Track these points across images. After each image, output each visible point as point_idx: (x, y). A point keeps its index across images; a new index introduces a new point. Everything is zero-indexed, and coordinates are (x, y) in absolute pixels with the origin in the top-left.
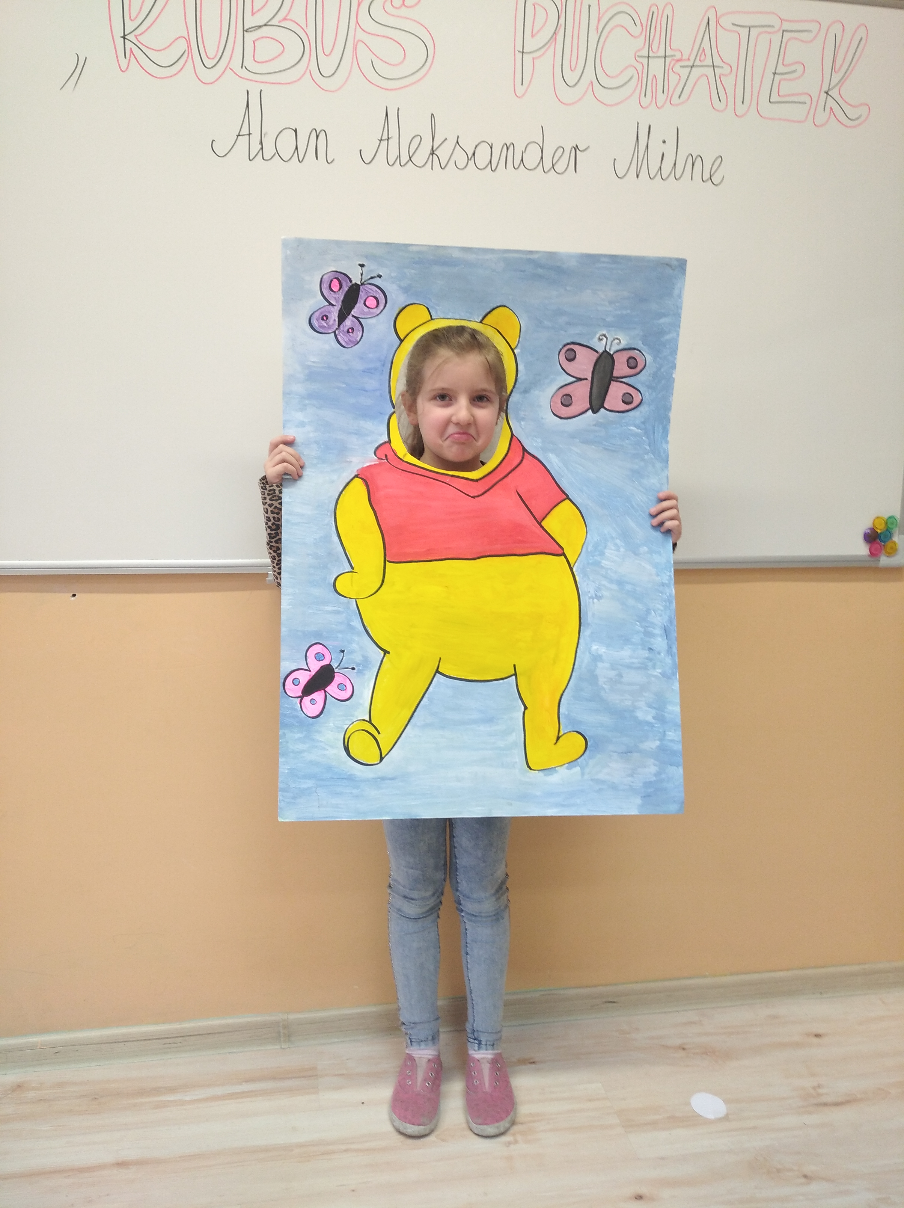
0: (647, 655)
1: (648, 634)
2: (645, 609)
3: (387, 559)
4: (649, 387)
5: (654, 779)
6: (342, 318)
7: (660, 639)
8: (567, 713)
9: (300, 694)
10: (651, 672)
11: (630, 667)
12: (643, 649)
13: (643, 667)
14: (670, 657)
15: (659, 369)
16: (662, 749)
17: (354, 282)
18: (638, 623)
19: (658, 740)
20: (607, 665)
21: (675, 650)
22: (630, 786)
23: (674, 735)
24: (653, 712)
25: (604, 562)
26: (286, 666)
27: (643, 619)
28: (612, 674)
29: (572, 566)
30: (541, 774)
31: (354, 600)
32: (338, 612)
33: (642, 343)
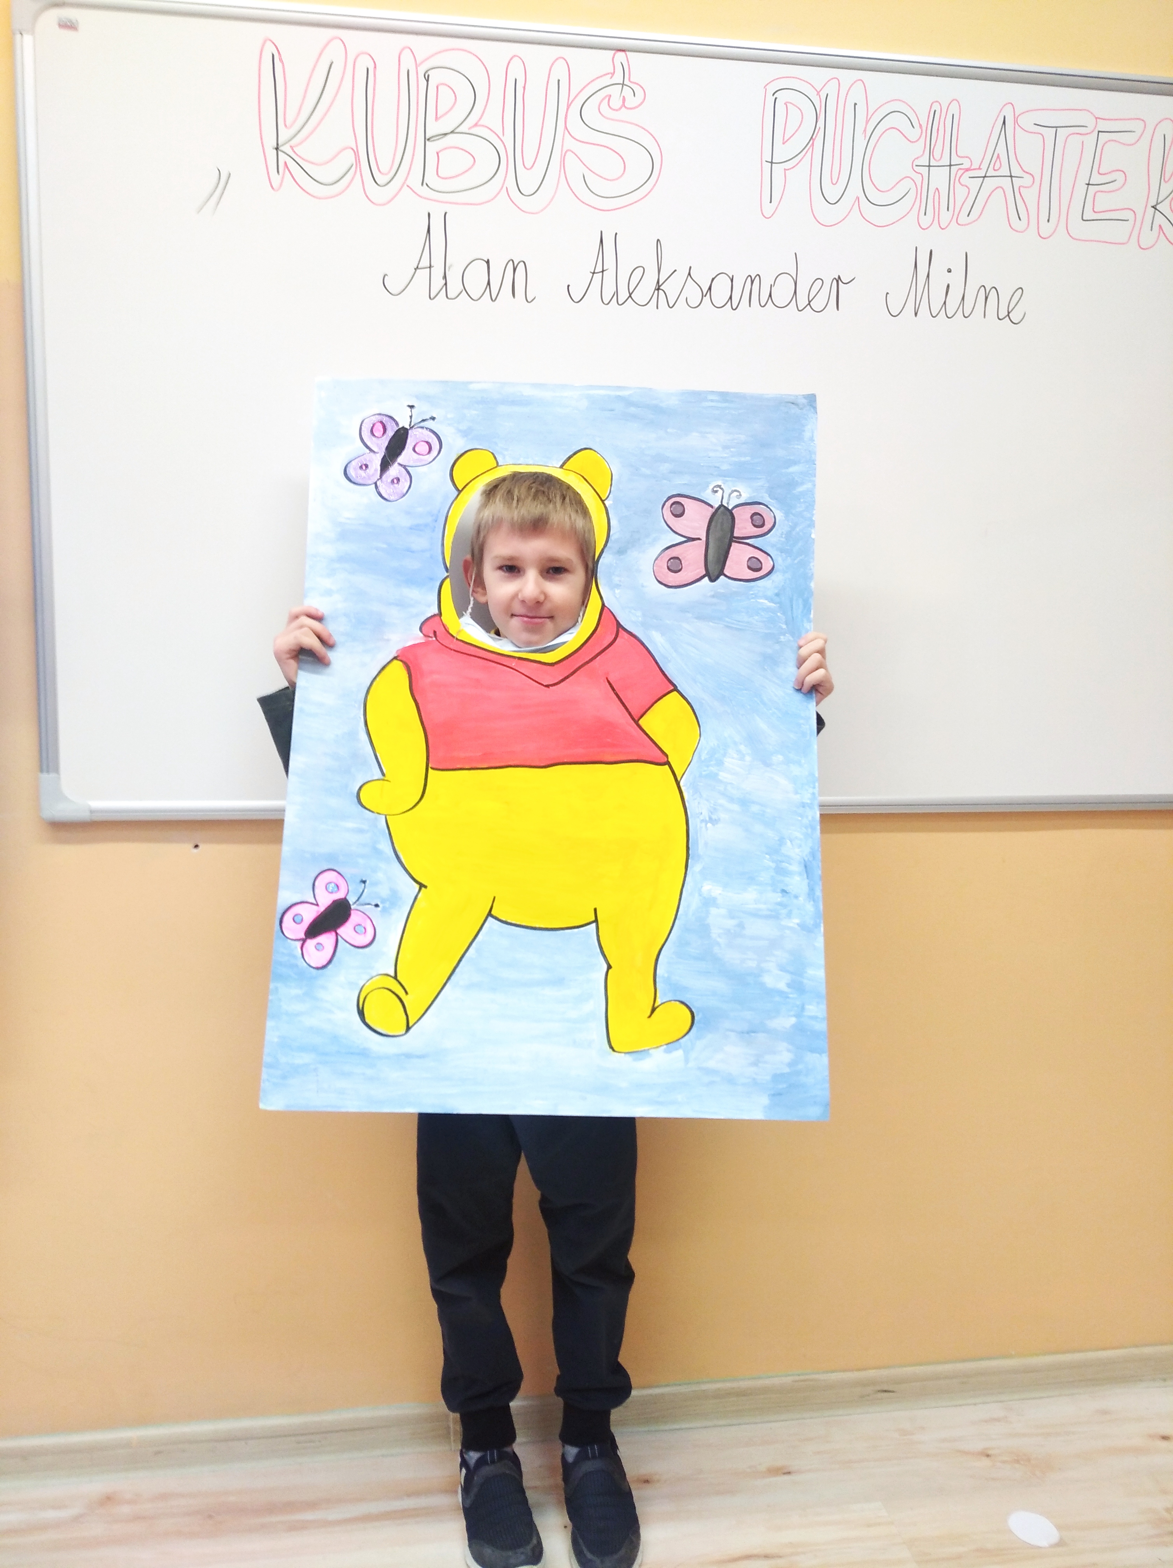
0: (779, 900)
1: (780, 871)
2: (777, 838)
3: (430, 765)
4: (782, 551)
5: (787, 1070)
7: (797, 878)
8: (666, 975)
9: (302, 936)
10: (785, 922)
11: (755, 914)
12: (774, 891)
13: (773, 916)
14: (812, 903)
15: (793, 528)
16: (800, 1029)
17: (400, 425)
18: (767, 856)
19: (794, 1016)
20: (723, 911)
21: (818, 893)
22: (754, 1079)
23: (817, 1010)
24: (787, 978)
25: (721, 773)
26: (285, 897)
27: (774, 851)
28: (731, 923)
29: (679, 779)
30: (628, 1058)
31: (384, 817)
32: (361, 831)
33: (769, 496)
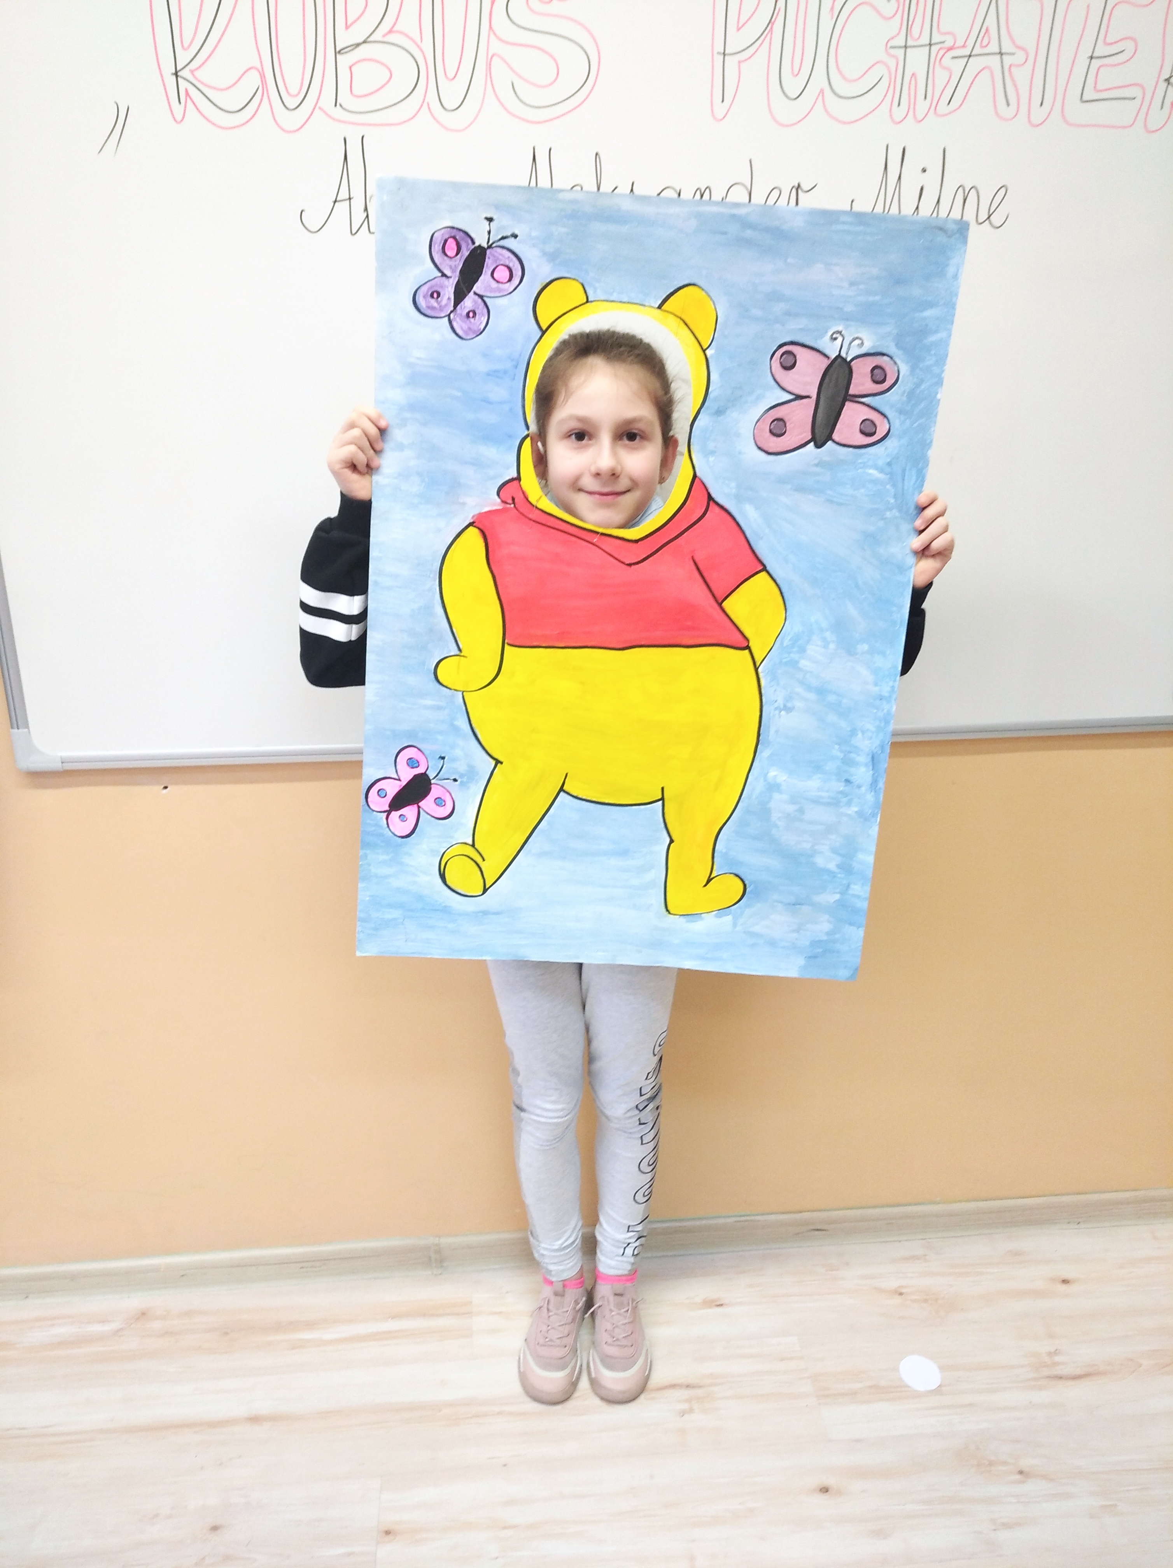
0: (842, 788)
1: (848, 762)
2: (849, 729)
3: (506, 641)
4: (901, 412)
5: (825, 937)
6: (459, 296)
7: (863, 769)
9: (387, 808)
10: (843, 810)
11: (816, 801)
12: (839, 780)
13: (834, 803)
14: (873, 793)
15: (918, 385)
16: (842, 905)
17: (477, 244)
18: (837, 746)
19: (839, 893)
20: (785, 797)
21: (881, 785)
22: (794, 943)
23: (860, 891)
24: (838, 859)
25: (802, 661)
26: (369, 774)
27: (844, 741)
28: (791, 808)
29: (758, 664)
31: (461, 693)
32: (439, 708)
33: (897, 345)
